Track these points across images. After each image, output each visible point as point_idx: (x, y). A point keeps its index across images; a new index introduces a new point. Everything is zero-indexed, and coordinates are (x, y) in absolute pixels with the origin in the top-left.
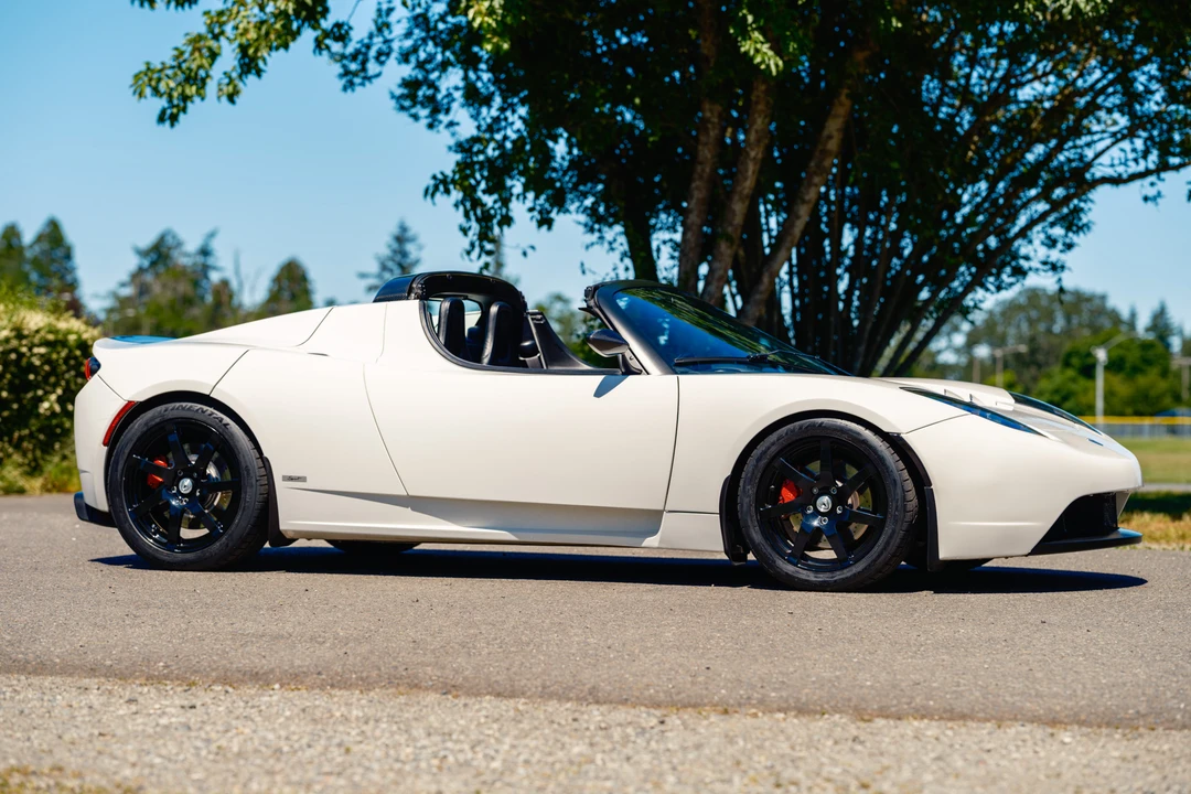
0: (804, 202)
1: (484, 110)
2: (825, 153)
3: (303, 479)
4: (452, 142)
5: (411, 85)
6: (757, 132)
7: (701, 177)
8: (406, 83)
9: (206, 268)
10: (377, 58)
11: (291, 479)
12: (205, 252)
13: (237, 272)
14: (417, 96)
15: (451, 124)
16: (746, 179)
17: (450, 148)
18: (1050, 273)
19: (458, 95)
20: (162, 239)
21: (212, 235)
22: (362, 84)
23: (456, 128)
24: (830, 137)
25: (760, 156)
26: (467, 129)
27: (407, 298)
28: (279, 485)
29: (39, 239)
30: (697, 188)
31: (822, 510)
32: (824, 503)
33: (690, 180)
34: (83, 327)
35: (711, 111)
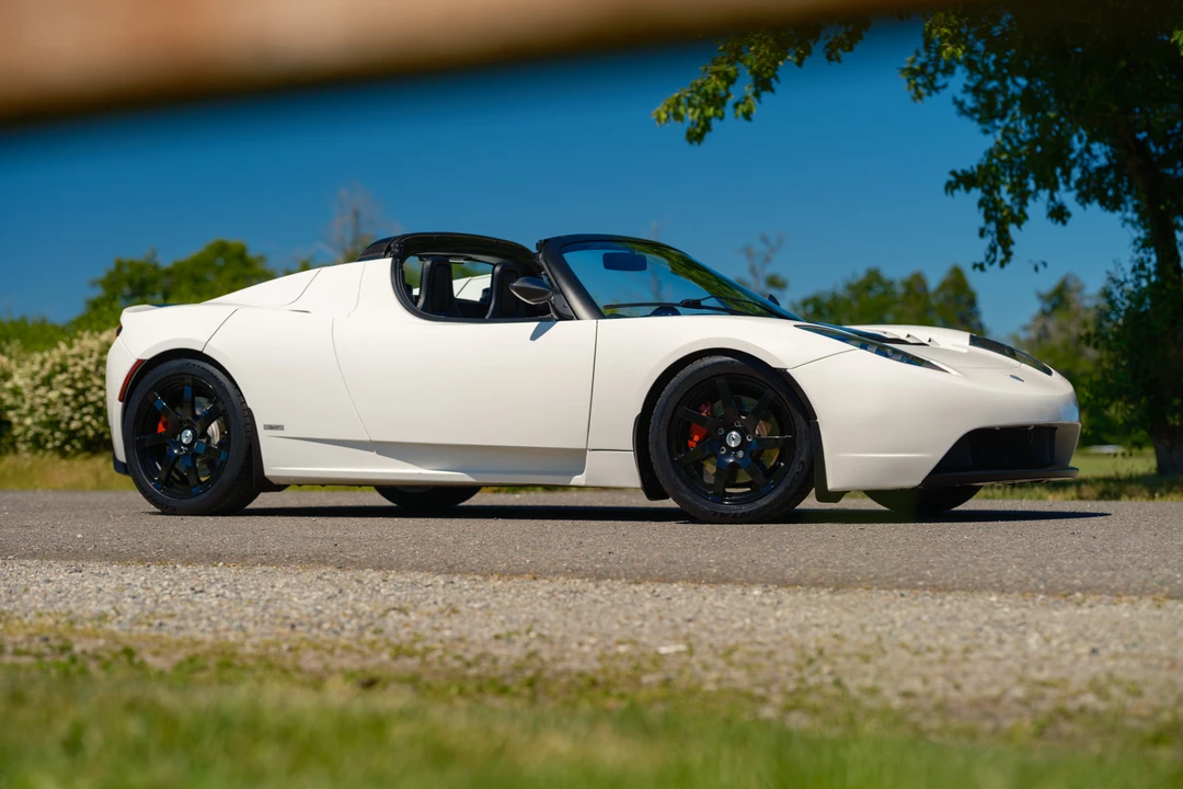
3: (281, 427)
11: (271, 427)
27: (384, 257)
28: (261, 434)
31: (733, 445)
32: (734, 439)
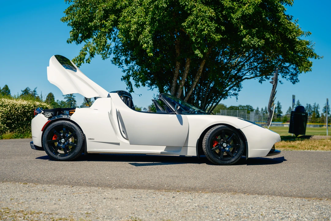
0: (195, 81)
1: (129, 64)
2: (200, 72)
3: (94, 139)
4: (123, 70)
5: (115, 59)
6: (187, 68)
7: (176, 77)
8: (114, 58)
9: (35, 94)
10: (109, 54)
11: (90, 139)
12: (35, 91)
13: (41, 95)
14: (116, 61)
15: (122, 67)
16: (185, 77)
17: (122, 71)
18: (235, 96)
19: (124, 61)
20: (27, 89)
21: (36, 88)
22: (106, 59)
23: (123, 67)
24: (201, 69)
25: (187, 73)
26: (126, 67)
28: (87, 140)
29: (3, 89)
30: (175, 78)
33: (173, 77)
34: (46, 105)
35: (178, 64)
